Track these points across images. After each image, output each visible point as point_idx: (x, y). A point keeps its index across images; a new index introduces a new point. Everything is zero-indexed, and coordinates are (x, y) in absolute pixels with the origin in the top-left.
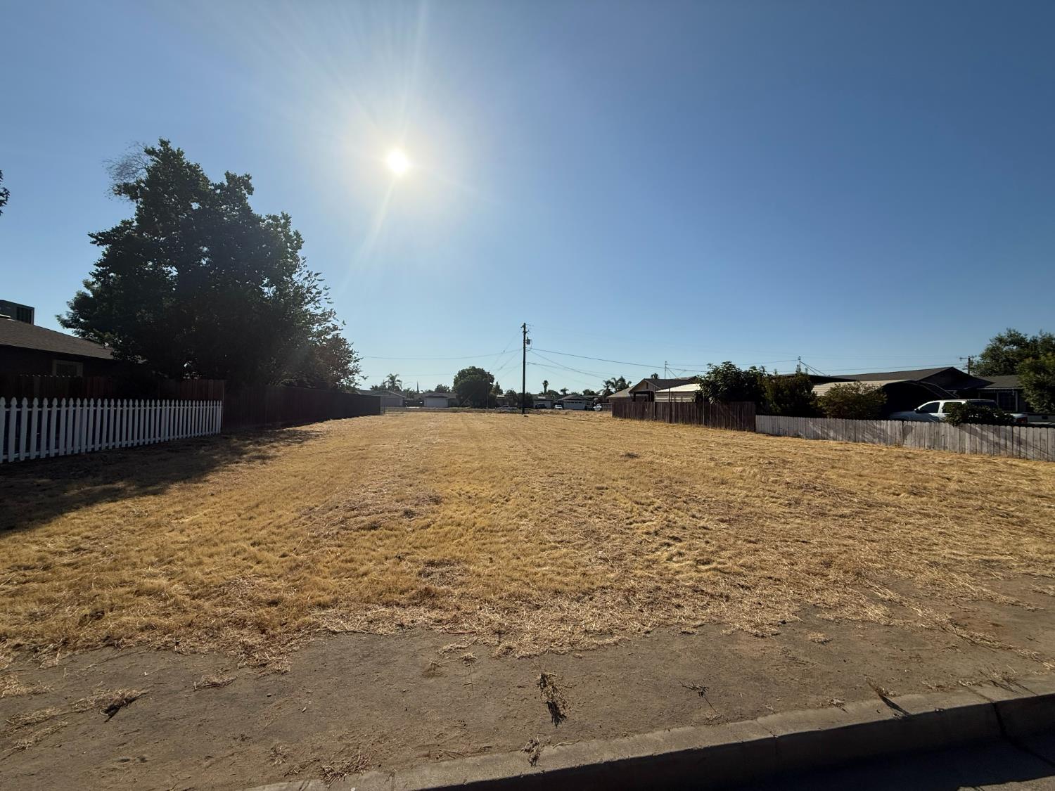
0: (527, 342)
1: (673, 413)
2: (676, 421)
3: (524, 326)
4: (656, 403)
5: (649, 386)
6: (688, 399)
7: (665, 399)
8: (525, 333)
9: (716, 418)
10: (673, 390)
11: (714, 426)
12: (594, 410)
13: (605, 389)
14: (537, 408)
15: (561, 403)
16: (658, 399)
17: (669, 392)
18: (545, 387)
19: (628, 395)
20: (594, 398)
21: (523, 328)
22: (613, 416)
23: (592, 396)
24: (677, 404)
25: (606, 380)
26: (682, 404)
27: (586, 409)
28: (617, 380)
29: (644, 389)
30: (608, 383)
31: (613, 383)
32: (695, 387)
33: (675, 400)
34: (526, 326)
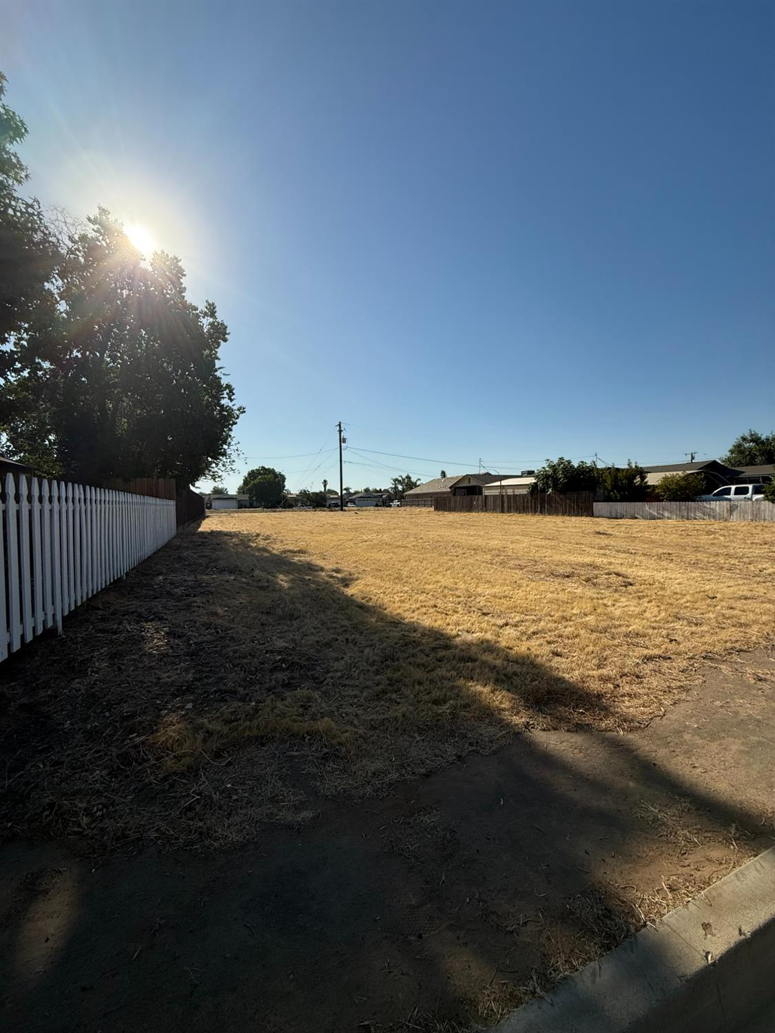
0: (342, 440)
1: (506, 505)
3: (340, 425)
4: (486, 496)
6: (524, 491)
7: (496, 492)
8: (340, 431)
9: (552, 506)
10: (504, 483)
11: (550, 513)
17: (501, 486)
18: (325, 486)
21: (338, 427)
22: (435, 511)
24: (509, 496)
25: (394, 478)
26: (515, 496)
27: (377, 505)
28: (404, 477)
29: (465, 484)
30: (396, 480)
31: (400, 481)
32: (531, 480)
33: (506, 492)
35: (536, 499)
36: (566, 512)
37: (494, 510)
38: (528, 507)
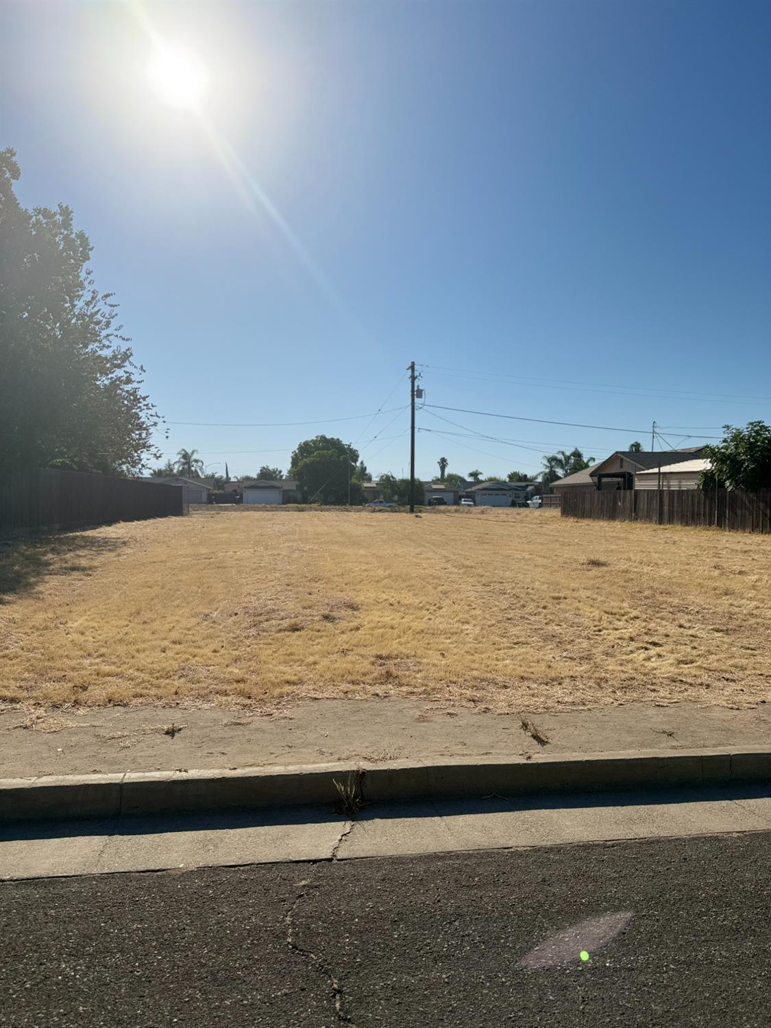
0: (416, 393)
1: (666, 508)
2: (671, 521)
3: (412, 367)
4: (636, 491)
5: (624, 463)
6: (692, 485)
7: (652, 485)
8: (413, 378)
9: (736, 514)
10: (665, 469)
11: (734, 527)
12: (527, 506)
13: (547, 470)
14: (430, 504)
15: (469, 496)
16: (639, 485)
17: (659, 473)
18: (443, 468)
19: (589, 480)
20: (527, 486)
21: (410, 371)
22: (562, 516)
23: (523, 484)
24: (671, 493)
25: (550, 455)
26: (680, 492)
27: (514, 504)
28: (568, 453)
29: (615, 469)
30: (552, 460)
31: (560, 461)
32: (703, 465)
33: (669, 486)
34: (416, 367)
35: (712, 499)
36: (758, 526)
37: (648, 518)
38: (699, 514)
